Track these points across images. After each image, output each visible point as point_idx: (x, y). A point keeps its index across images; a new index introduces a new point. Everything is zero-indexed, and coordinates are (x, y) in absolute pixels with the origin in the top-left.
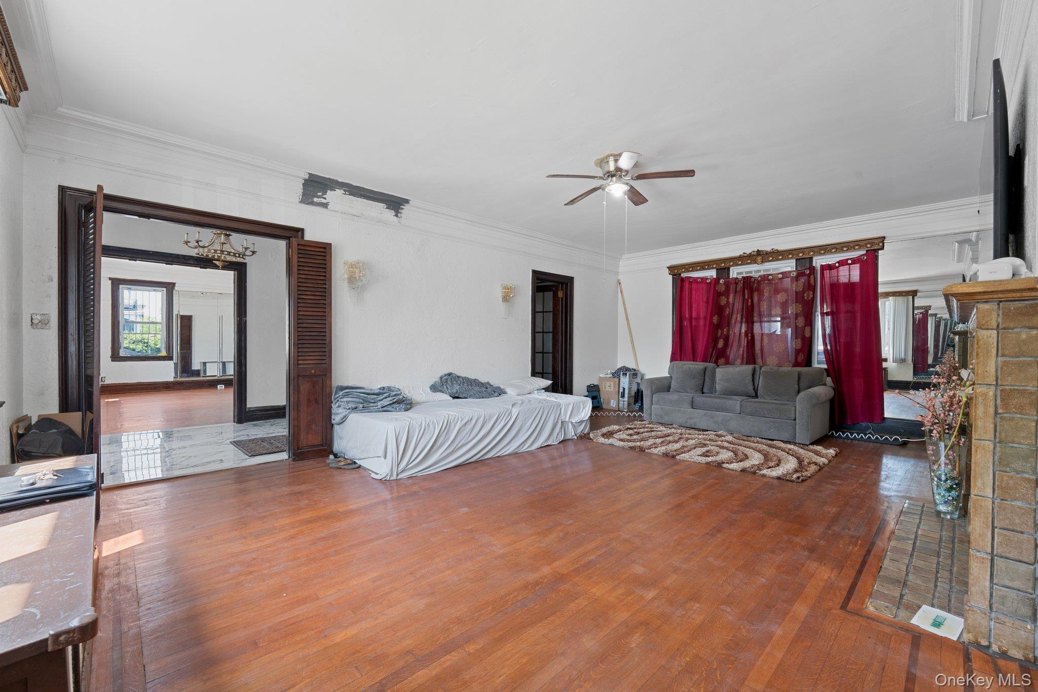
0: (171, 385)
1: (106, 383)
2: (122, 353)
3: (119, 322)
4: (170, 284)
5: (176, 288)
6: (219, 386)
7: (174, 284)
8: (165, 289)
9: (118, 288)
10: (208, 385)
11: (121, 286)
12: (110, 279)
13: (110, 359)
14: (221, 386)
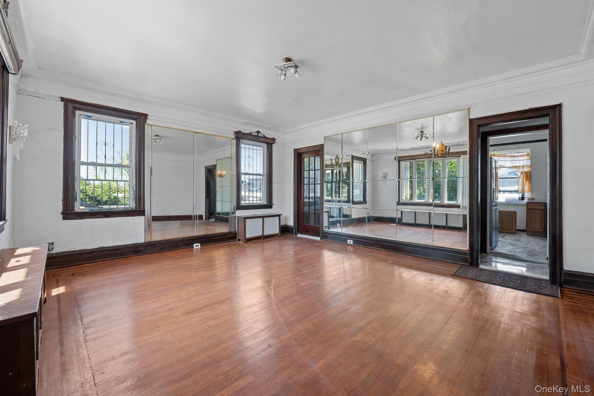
0: (142, 248)
1: (54, 251)
2: (79, 208)
3: (74, 162)
4: (141, 115)
5: (148, 121)
6: (194, 245)
7: (146, 116)
8: (134, 122)
9: (74, 115)
10: (184, 244)
11: (77, 112)
12: (62, 99)
13: (61, 216)
14: (197, 244)
